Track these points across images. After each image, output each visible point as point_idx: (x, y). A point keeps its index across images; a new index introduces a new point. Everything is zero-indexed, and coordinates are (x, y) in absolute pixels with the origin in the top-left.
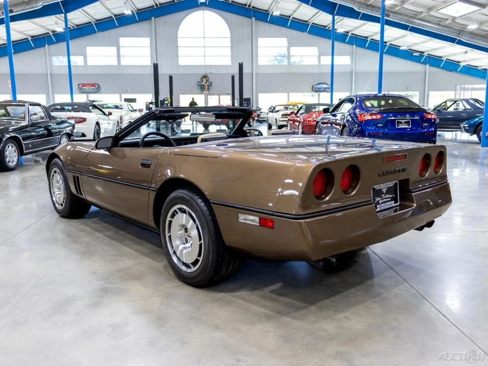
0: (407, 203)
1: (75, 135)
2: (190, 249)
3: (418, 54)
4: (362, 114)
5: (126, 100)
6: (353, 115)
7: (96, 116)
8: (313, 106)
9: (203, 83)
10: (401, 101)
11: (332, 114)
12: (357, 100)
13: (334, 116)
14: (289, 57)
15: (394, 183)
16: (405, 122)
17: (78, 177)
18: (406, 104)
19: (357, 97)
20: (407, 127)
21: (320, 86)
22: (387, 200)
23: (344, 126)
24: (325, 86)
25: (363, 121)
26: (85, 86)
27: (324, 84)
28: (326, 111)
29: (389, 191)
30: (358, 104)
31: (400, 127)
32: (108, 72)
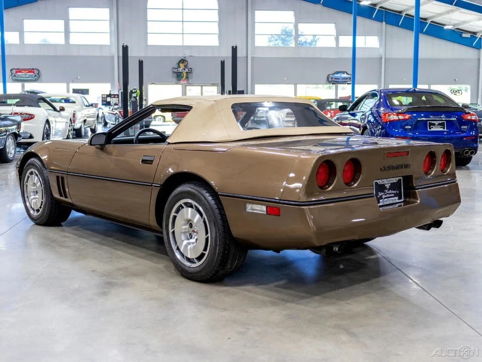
0: (412, 200)
1: (23, 135)
2: (195, 244)
3: (468, 35)
4: (386, 113)
5: (75, 91)
6: (376, 114)
7: (45, 111)
8: (329, 102)
9: (180, 70)
10: (435, 98)
11: (351, 112)
12: (381, 95)
13: (354, 115)
14: (297, 36)
15: (398, 179)
16: (439, 124)
17: (62, 178)
18: (441, 101)
19: (381, 92)
20: (442, 129)
21: (338, 75)
22: (391, 195)
23: (365, 128)
24: (345, 75)
25: (387, 122)
26: (20, 72)
27: (343, 73)
28: (343, 109)
29: (394, 186)
30: (382, 100)
31: (432, 130)
32: (52, 53)
